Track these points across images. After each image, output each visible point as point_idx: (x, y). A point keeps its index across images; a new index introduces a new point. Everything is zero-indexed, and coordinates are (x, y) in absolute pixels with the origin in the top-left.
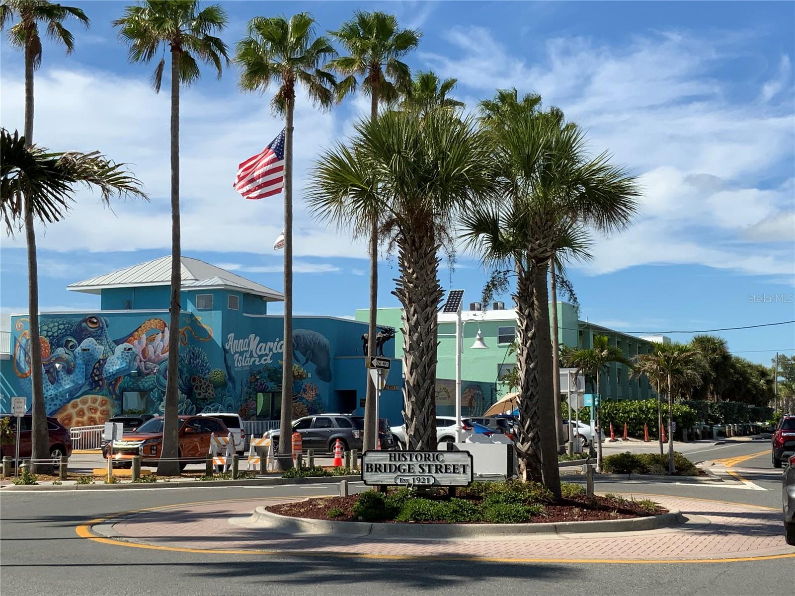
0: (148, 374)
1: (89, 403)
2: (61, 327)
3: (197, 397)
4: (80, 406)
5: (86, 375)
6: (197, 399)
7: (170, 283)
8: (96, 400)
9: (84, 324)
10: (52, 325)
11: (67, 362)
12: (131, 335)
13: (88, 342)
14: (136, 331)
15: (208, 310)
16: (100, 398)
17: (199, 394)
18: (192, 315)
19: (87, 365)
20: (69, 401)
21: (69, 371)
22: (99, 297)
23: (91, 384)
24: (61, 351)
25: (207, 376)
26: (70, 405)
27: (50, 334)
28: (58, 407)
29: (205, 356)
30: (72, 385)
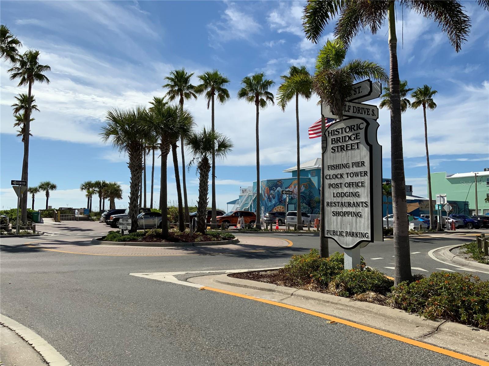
0: (294, 199)
1: (279, 208)
2: (272, 184)
3: (312, 206)
4: (277, 209)
5: (278, 199)
6: (312, 207)
7: (297, 170)
8: (281, 207)
9: (277, 183)
10: (269, 183)
11: (273, 195)
12: (290, 186)
13: (279, 189)
14: (291, 184)
15: (313, 176)
16: (282, 206)
17: (312, 205)
18: (310, 178)
19: (278, 196)
20: (274, 208)
21: (274, 198)
22: (291, 173)
23: (279, 202)
24: (272, 191)
25: (314, 199)
26: (274, 209)
27: (269, 186)
28: (271, 209)
29: (313, 192)
30: (275, 202)
